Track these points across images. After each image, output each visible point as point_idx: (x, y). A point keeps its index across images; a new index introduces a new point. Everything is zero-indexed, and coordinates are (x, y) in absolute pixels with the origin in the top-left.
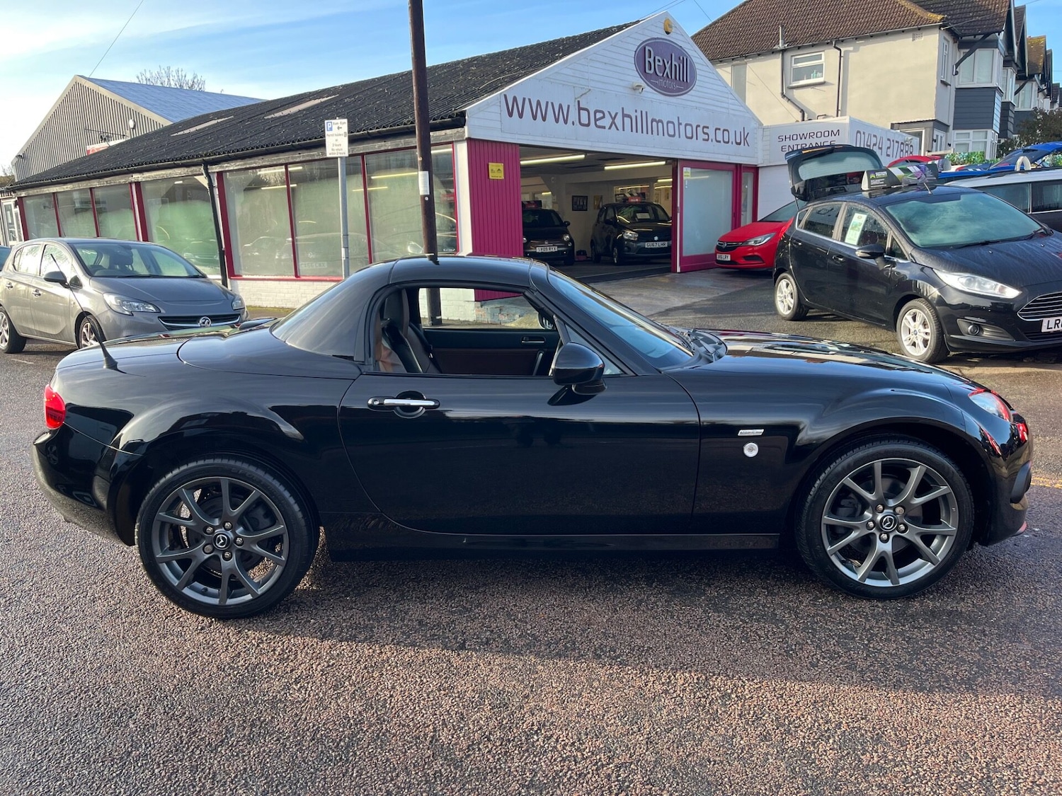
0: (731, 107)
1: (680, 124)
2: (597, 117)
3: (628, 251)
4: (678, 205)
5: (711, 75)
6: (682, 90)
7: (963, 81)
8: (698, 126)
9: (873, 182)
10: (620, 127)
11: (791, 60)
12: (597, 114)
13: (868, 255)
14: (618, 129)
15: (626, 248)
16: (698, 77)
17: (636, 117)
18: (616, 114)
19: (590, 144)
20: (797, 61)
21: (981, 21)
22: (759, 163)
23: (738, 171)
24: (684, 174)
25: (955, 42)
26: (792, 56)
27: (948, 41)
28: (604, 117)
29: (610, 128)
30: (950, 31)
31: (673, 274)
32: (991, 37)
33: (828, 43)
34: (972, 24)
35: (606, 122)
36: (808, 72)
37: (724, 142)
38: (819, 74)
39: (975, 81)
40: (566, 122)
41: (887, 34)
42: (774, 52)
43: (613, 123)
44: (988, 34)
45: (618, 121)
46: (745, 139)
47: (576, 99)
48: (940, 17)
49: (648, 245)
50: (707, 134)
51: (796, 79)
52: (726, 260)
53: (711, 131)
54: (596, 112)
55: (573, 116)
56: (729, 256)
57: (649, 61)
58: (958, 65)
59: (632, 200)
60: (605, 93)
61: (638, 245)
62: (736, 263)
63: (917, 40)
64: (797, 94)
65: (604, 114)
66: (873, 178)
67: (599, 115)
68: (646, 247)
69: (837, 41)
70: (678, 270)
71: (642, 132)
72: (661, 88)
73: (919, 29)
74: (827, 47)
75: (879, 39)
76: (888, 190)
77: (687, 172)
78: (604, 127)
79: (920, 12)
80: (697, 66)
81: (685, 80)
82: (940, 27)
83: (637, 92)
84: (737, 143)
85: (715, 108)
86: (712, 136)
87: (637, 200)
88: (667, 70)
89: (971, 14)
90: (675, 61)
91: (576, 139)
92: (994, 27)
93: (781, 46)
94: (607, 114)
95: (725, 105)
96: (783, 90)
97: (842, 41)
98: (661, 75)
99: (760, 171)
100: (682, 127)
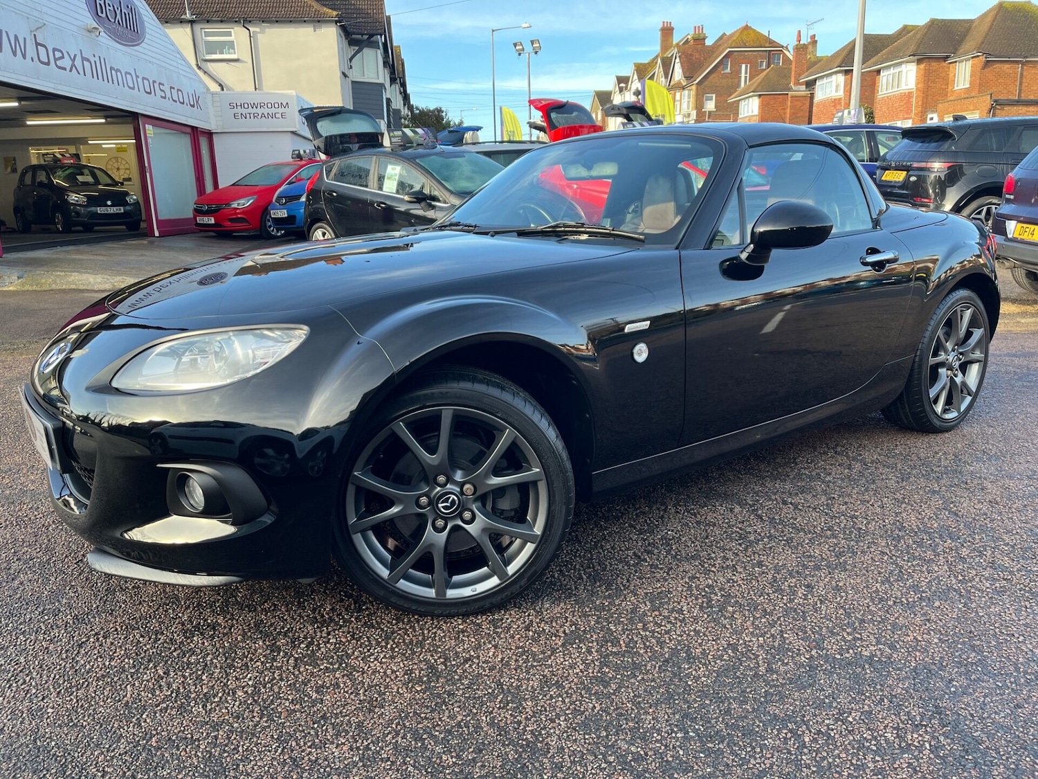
0: (180, 66)
1: (137, 77)
2: (56, 57)
3: (77, 217)
4: (146, 165)
5: (158, 30)
6: (133, 41)
7: (356, 75)
8: (154, 82)
9: (393, 140)
10: (81, 72)
11: (201, 32)
12: (56, 53)
13: (415, 200)
14: (79, 73)
15: (73, 214)
16: (148, 31)
17: (95, 62)
18: (75, 56)
19: (52, 85)
20: (207, 34)
21: (365, 22)
22: (213, 128)
23: (195, 133)
24: (147, 132)
25: (346, 39)
26: (201, 29)
27: (342, 37)
28: (63, 57)
29: (71, 71)
30: (343, 28)
31: (153, 238)
32: (374, 39)
33: (236, 21)
34: (358, 24)
35: (66, 63)
36: (221, 47)
37: (180, 103)
38: (231, 51)
39: (366, 76)
40: (24, 56)
41: (291, 21)
42: (182, 22)
43: (73, 65)
44: (371, 36)
45: (78, 62)
46: (197, 102)
47: (31, 31)
48: (335, 13)
49: (100, 210)
50: (163, 91)
51: (208, 53)
52: (210, 222)
53: (166, 88)
54: (54, 50)
55: (31, 51)
56: (213, 219)
57: (100, 4)
58: (351, 60)
59: (66, 162)
60: (60, 30)
61: (89, 209)
62: (221, 226)
63: (318, 31)
64: (211, 67)
65: (63, 54)
66: (392, 137)
67: (58, 55)
68: (99, 212)
69: (246, 21)
70: (157, 234)
71: (103, 80)
72: (115, 34)
73: (319, 21)
74: (236, 24)
75: (282, 25)
76: (404, 147)
77: (149, 128)
78: (65, 69)
79: (316, 6)
80: (145, 18)
81: (136, 31)
82: (336, 22)
83: (93, 34)
84: (191, 105)
85: (167, 66)
86: (168, 95)
87: (72, 161)
88: (118, 17)
89: (355, 15)
90: (124, 8)
91: (38, 78)
92: (376, 30)
93: (188, 16)
94: (66, 55)
95: (175, 64)
96: (197, 61)
97: (250, 22)
98: (113, 21)
99: (214, 136)
100: (140, 80)
